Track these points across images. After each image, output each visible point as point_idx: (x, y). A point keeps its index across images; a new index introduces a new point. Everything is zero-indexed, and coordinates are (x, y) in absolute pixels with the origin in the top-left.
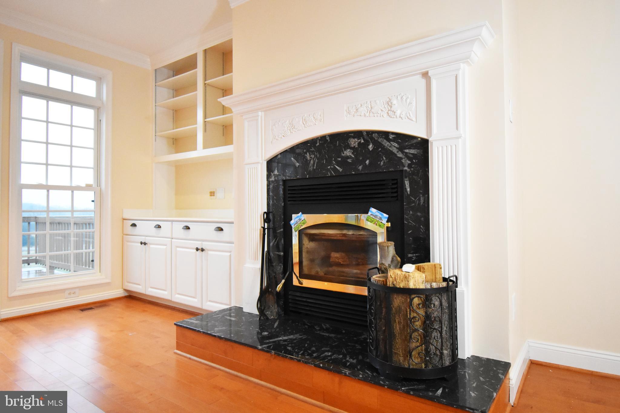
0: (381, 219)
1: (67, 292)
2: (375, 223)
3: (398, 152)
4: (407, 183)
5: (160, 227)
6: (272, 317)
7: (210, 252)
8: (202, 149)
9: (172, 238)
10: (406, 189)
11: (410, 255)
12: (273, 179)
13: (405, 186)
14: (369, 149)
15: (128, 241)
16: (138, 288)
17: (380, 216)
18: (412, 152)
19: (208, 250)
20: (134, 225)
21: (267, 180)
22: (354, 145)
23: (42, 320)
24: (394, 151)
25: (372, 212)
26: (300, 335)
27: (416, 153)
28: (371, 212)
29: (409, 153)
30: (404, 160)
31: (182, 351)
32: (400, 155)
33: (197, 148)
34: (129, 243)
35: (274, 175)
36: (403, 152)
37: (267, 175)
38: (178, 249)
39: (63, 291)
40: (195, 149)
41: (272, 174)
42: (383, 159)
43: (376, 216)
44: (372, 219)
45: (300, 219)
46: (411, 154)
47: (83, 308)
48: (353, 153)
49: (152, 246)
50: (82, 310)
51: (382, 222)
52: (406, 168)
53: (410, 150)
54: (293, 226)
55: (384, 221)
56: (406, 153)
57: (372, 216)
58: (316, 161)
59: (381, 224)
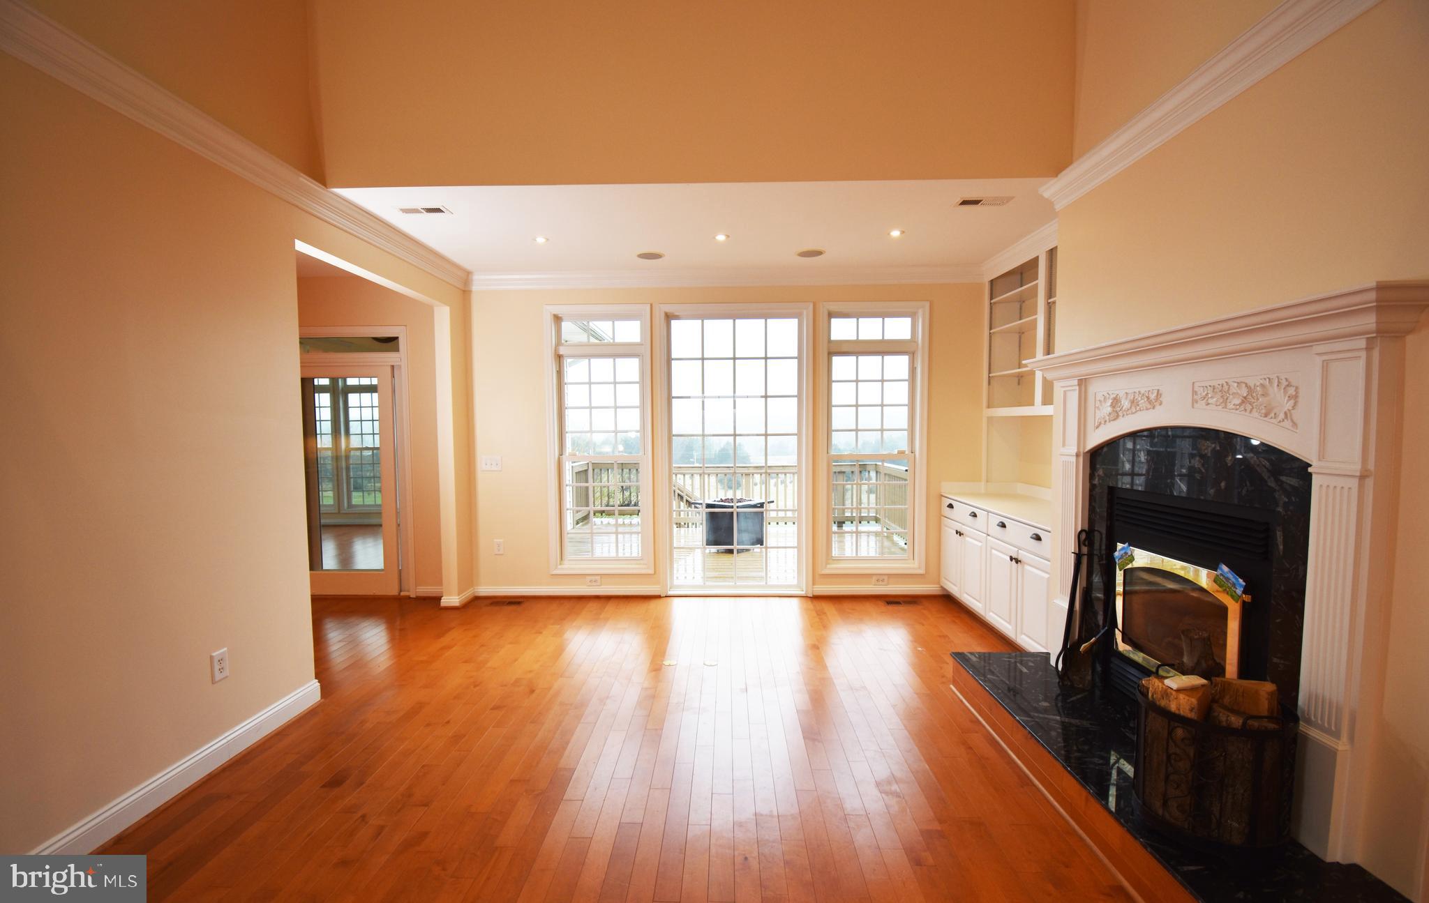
0: (1234, 585)
1: (874, 578)
2: (1226, 590)
3: (1269, 477)
4: (1279, 535)
5: (976, 516)
6: (1081, 686)
7: (1027, 567)
8: (1040, 403)
9: (989, 535)
10: (1277, 545)
11: (1275, 660)
12: (1096, 482)
13: (1277, 540)
14: (1226, 464)
15: (946, 526)
16: (955, 590)
17: (1234, 580)
18: (1292, 483)
19: (1025, 563)
20: (951, 506)
21: (1090, 482)
22: (1206, 451)
23: (847, 606)
24: (1263, 475)
25: (1223, 572)
26: (1091, 724)
27: (1296, 485)
28: (1222, 570)
29: (1287, 483)
30: (1278, 493)
31: (957, 690)
32: (1272, 483)
33: (1034, 402)
34: (946, 528)
35: (1098, 475)
36: (1277, 481)
37: (1090, 474)
38: (994, 551)
39: (870, 576)
40: (1032, 404)
41: (1096, 474)
42: (1246, 485)
43: (1227, 579)
44: (1223, 583)
45: (1126, 553)
46: (1290, 485)
47: (892, 600)
48: (1203, 465)
49: (968, 539)
50: (889, 603)
51: (1235, 592)
52: (1280, 509)
53: (1289, 478)
54: (1117, 560)
55: (1239, 591)
56: (1282, 482)
57: (1222, 577)
58: (1153, 466)
59: (1234, 594)
